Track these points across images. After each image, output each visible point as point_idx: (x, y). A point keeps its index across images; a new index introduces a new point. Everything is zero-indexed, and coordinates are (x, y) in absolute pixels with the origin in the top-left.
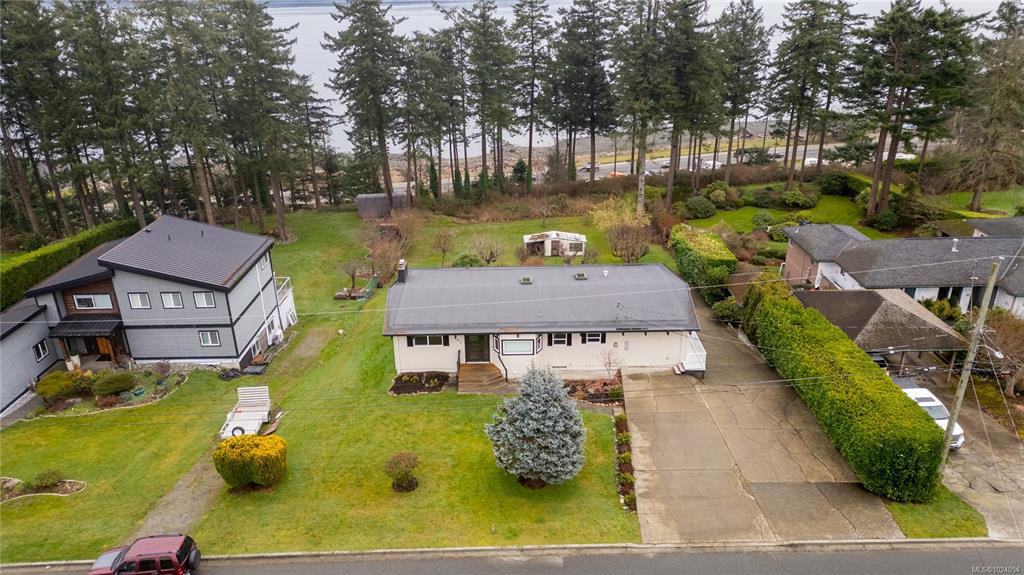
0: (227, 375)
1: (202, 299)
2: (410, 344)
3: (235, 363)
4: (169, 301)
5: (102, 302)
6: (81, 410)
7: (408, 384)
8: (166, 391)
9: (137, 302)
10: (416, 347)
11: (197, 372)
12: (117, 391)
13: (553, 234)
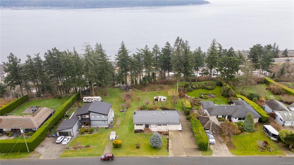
0: (106, 128)
1: (103, 116)
2: (137, 125)
3: (108, 126)
4: (98, 117)
5: (87, 116)
6: (86, 134)
7: (137, 132)
8: (98, 131)
9: (93, 117)
10: (138, 126)
11: (102, 128)
12: (91, 132)
13: (160, 97)
